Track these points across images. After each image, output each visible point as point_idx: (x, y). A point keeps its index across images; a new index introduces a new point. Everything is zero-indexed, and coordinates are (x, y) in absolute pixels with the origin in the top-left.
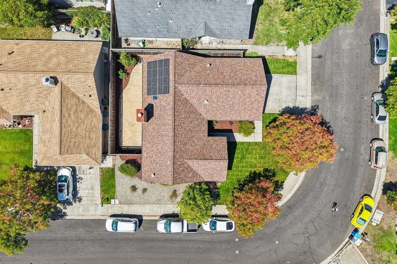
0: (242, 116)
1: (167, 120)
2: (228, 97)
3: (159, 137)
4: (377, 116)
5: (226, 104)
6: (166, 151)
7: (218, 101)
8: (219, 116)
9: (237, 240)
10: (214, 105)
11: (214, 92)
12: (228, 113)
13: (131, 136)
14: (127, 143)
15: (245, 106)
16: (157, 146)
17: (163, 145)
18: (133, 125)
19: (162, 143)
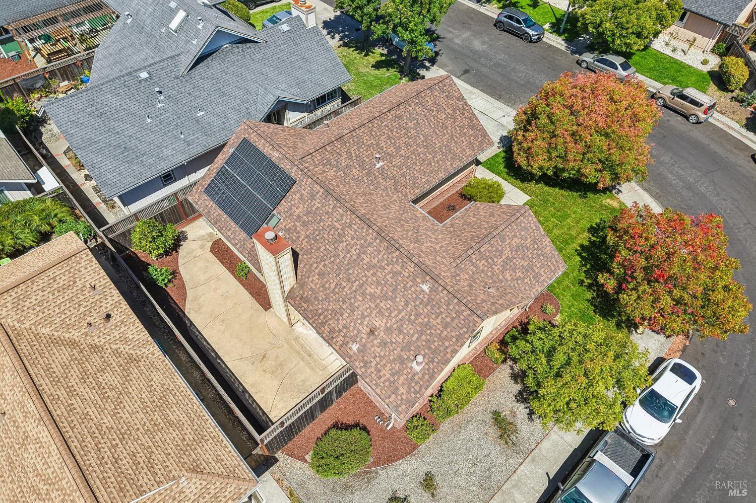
0: (461, 155)
1: (336, 224)
2: (407, 129)
3: (351, 271)
4: (616, 69)
5: (415, 147)
6: (395, 274)
7: (398, 149)
8: (423, 180)
9: (732, 402)
10: (397, 161)
11: (378, 134)
12: (433, 164)
13: (276, 383)
14: (280, 405)
15: (449, 131)
16: (363, 294)
17: (374, 274)
18: (264, 356)
19: (369, 274)
